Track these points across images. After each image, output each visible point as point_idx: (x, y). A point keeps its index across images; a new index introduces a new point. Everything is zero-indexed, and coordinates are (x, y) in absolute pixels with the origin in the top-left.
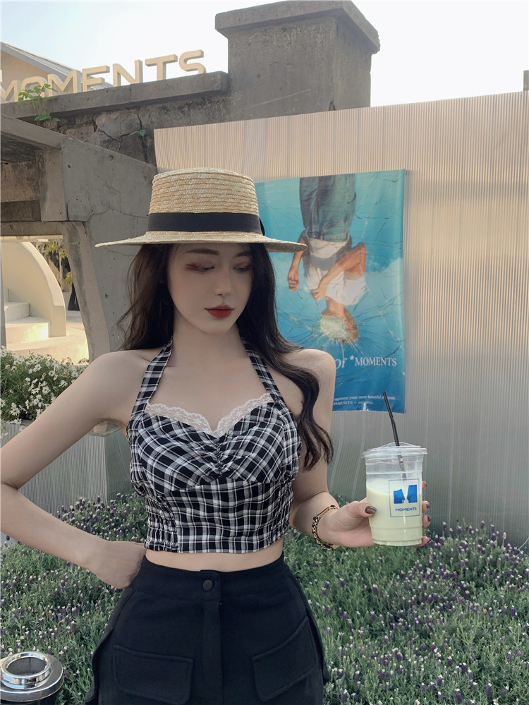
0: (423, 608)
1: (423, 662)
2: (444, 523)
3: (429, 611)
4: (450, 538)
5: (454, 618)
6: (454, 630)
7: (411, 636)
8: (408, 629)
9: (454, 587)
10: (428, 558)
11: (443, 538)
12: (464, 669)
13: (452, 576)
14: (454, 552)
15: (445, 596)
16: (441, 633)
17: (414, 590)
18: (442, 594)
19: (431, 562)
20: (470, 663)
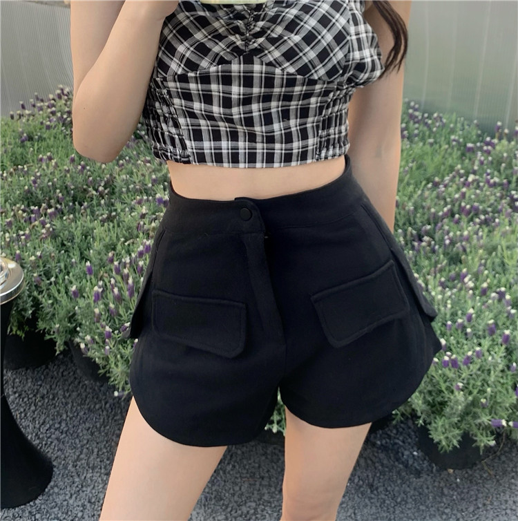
0: (458, 222)
1: (450, 297)
2: (499, 124)
3: (465, 226)
4: (505, 142)
5: (497, 234)
6: (495, 249)
7: (437, 262)
8: (433, 251)
9: (501, 198)
10: (473, 164)
11: (495, 141)
12: (501, 295)
13: (501, 185)
14: (507, 157)
15: (489, 207)
16: (476, 252)
17: (448, 200)
18: (485, 205)
19: (476, 168)
20: (510, 288)
